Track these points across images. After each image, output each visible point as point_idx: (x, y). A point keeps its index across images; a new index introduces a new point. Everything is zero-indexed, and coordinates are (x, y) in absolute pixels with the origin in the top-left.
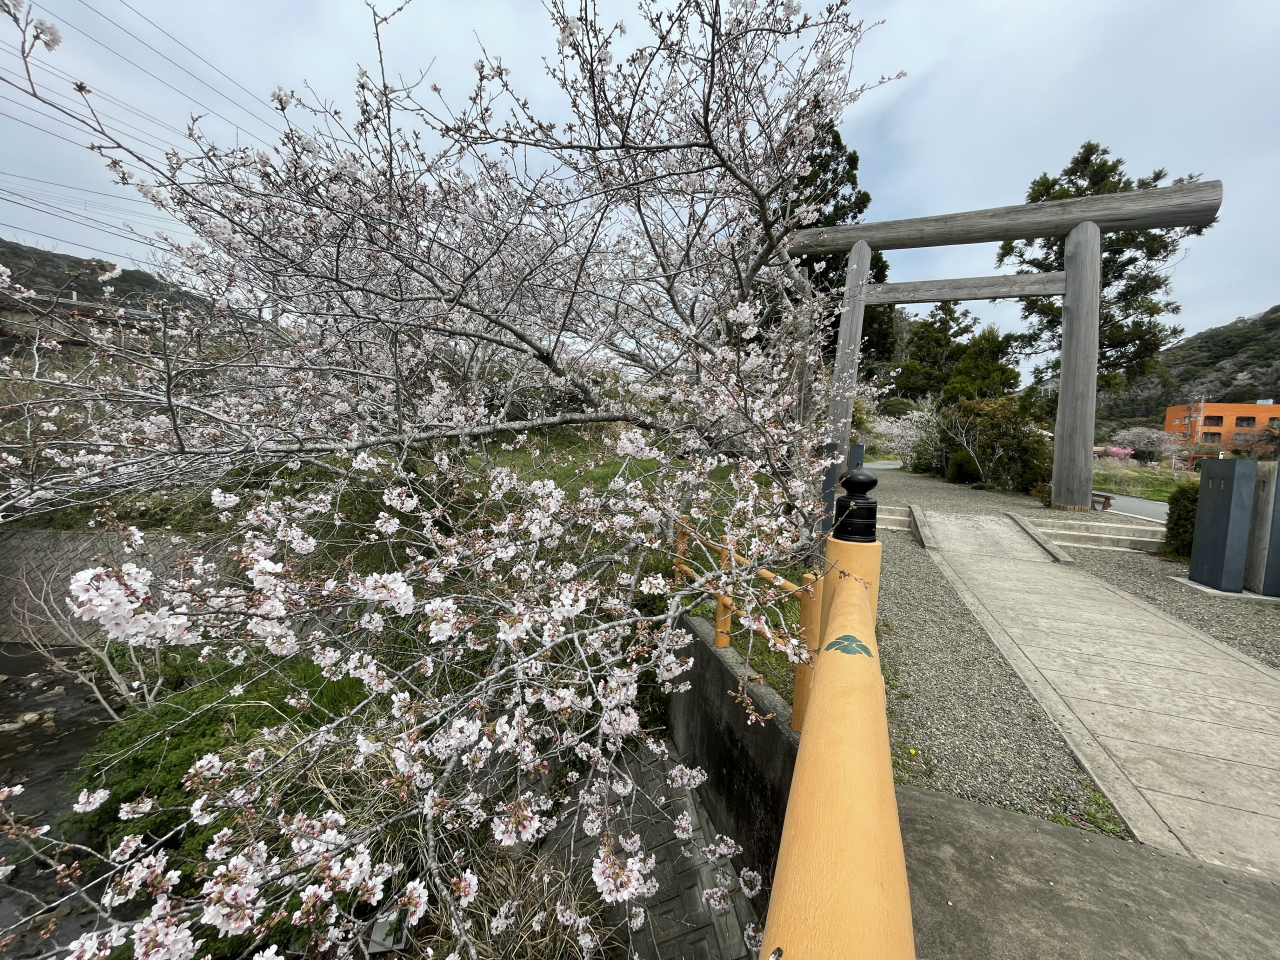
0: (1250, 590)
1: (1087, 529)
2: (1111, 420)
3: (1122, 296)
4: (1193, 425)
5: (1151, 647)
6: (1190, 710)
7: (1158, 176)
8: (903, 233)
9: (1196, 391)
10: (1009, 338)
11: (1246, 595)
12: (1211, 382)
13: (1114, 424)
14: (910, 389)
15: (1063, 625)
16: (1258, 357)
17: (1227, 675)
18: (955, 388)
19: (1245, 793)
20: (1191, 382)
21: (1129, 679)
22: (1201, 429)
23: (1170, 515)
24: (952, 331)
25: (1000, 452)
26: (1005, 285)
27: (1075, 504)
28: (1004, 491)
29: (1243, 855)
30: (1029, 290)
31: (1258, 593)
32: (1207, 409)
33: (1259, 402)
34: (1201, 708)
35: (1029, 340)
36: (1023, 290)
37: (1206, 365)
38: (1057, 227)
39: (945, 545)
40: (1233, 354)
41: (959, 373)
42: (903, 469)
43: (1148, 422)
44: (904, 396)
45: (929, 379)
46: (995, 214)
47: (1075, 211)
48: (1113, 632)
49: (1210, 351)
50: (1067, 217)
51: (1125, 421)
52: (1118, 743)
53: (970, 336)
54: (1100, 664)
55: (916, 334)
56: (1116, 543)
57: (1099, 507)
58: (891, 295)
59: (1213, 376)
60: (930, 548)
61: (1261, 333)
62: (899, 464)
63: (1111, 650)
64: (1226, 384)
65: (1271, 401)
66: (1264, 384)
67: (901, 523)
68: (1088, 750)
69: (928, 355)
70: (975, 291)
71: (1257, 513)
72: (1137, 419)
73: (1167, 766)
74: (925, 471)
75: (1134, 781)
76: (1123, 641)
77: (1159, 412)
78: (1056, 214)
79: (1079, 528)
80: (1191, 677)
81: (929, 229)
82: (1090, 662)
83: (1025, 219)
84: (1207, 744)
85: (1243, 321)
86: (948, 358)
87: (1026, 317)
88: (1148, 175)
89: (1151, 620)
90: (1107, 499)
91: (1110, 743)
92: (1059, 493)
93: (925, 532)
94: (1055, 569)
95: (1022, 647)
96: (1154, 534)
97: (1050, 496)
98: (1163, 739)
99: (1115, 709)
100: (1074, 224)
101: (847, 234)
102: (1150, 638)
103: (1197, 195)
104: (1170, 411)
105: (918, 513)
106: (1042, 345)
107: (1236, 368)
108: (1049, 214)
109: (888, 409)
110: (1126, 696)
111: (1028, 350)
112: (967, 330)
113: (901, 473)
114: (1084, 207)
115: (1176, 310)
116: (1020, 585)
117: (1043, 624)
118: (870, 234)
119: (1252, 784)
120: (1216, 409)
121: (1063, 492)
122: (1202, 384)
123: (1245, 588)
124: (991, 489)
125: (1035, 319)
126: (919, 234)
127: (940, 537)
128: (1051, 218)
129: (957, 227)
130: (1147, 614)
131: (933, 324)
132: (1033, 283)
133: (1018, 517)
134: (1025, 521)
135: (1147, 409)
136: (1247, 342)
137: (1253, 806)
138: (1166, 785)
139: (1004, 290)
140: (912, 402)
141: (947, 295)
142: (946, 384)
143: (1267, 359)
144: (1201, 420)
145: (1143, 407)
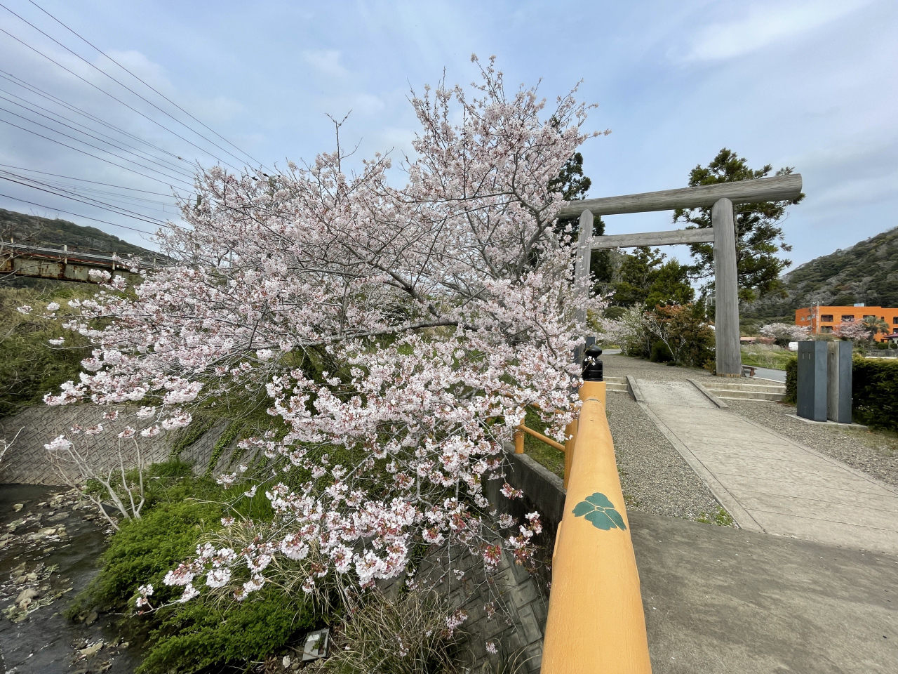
0: (831, 420)
1: (739, 388)
2: (760, 319)
3: (752, 241)
4: (814, 320)
5: (766, 449)
6: (781, 478)
7: (767, 169)
8: (613, 205)
9: (815, 298)
10: (685, 268)
11: (830, 423)
12: (824, 292)
13: (762, 322)
14: (624, 301)
15: (717, 440)
16: (853, 275)
17: (806, 462)
18: (653, 301)
19: (799, 509)
20: (811, 293)
21: (750, 464)
22: (819, 324)
23: (787, 378)
24: (649, 262)
25: (684, 341)
26: (677, 237)
27: (730, 373)
28: (688, 366)
29: (791, 532)
30: (692, 239)
31: (836, 422)
32: (821, 311)
33: (856, 305)
34: (787, 477)
35: (696, 269)
36: (688, 239)
37: (819, 281)
38: (706, 201)
39: (649, 400)
40: (837, 274)
41: (655, 290)
42: (622, 354)
43: (784, 320)
44: (621, 305)
45: (636, 294)
46: (668, 193)
47: (715, 191)
48: (746, 443)
49: (821, 272)
50: (711, 195)
51: (770, 319)
52: (738, 492)
53: (661, 265)
54: (735, 458)
55: (625, 264)
56: (757, 396)
57: (748, 375)
58: (608, 243)
59: (825, 288)
60: (640, 401)
61: (853, 259)
62: (619, 351)
63: (743, 451)
64: (834, 294)
65: (863, 305)
66: (859, 293)
67: (622, 388)
68: (722, 495)
69: (634, 278)
70: (659, 240)
71: (830, 372)
72: (777, 318)
73: (762, 500)
74: (637, 355)
75: (743, 506)
76: (750, 447)
77: (792, 313)
78: (705, 193)
79: (733, 388)
80: (785, 463)
81: (629, 203)
82: (729, 457)
83: (686, 197)
84: (786, 491)
85: (839, 251)
86: (647, 280)
87: (693, 255)
88: (760, 168)
89: (768, 436)
90: (752, 369)
91: (734, 492)
92: (720, 367)
93: (636, 392)
94: (717, 412)
95: (692, 451)
96: (779, 390)
97: (715, 368)
98: (764, 490)
99: (740, 478)
100: (716, 200)
101: (578, 206)
102: (767, 445)
103: (787, 182)
104: (798, 312)
105: (632, 380)
106: (705, 272)
107: (839, 283)
108: (702, 193)
109: (610, 314)
110: (747, 472)
111: (696, 276)
112: (658, 261)
113: (620, 357)
114: (721, 190)
115: (789, 249)
116: (694, 420)
117: (705, 439)
118: (592, 206)
119: (804, 506)
120: (829, 310)
121: (723, 365)
122: (819, 294)
123: (828, 419)
124: (680, 365)
125: (698, 256)
126: (622, 206)
127: (645, 395)
128: (701, 196)
129: (646, 201)
130: (768, 434)
131: (636, 258)
132: (694, 235)
133: (695, 381)
134: (700, 384)
135: (784, 311)
136: (844, 266)
137: (802, 514)
138: (760, 508)
139: (677, 240)
140: (626, 309)
141: (643, 243)
142: (647, 297)
143: (858, 277)
144: (818, 318)
145: (781, 310)
